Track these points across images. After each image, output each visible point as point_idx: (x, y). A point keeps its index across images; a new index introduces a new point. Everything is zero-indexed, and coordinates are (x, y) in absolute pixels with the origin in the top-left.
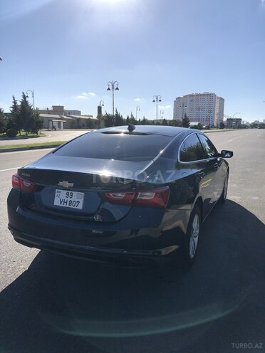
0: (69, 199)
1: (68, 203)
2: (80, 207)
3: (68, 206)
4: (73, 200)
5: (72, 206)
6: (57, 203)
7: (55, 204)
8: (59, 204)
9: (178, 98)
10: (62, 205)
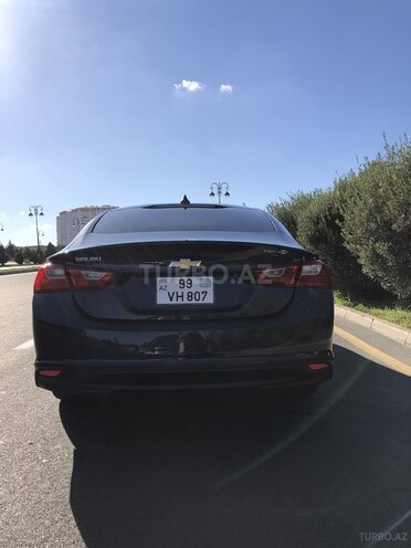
0: (186, 290)
1: (185, 296)
2: (210, 299)
3: (186, 301)
4: (193, 290)
5: (194, 302)
6: (162, 299)
7: (159, 302)
8: (168, 302)
9: (63, 214)
10: (174, 302)
